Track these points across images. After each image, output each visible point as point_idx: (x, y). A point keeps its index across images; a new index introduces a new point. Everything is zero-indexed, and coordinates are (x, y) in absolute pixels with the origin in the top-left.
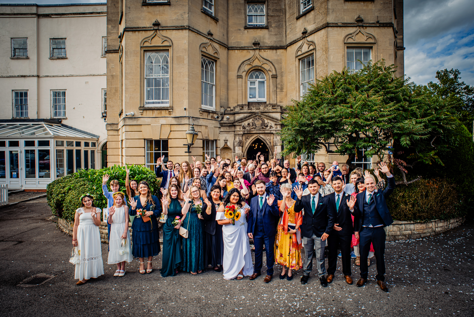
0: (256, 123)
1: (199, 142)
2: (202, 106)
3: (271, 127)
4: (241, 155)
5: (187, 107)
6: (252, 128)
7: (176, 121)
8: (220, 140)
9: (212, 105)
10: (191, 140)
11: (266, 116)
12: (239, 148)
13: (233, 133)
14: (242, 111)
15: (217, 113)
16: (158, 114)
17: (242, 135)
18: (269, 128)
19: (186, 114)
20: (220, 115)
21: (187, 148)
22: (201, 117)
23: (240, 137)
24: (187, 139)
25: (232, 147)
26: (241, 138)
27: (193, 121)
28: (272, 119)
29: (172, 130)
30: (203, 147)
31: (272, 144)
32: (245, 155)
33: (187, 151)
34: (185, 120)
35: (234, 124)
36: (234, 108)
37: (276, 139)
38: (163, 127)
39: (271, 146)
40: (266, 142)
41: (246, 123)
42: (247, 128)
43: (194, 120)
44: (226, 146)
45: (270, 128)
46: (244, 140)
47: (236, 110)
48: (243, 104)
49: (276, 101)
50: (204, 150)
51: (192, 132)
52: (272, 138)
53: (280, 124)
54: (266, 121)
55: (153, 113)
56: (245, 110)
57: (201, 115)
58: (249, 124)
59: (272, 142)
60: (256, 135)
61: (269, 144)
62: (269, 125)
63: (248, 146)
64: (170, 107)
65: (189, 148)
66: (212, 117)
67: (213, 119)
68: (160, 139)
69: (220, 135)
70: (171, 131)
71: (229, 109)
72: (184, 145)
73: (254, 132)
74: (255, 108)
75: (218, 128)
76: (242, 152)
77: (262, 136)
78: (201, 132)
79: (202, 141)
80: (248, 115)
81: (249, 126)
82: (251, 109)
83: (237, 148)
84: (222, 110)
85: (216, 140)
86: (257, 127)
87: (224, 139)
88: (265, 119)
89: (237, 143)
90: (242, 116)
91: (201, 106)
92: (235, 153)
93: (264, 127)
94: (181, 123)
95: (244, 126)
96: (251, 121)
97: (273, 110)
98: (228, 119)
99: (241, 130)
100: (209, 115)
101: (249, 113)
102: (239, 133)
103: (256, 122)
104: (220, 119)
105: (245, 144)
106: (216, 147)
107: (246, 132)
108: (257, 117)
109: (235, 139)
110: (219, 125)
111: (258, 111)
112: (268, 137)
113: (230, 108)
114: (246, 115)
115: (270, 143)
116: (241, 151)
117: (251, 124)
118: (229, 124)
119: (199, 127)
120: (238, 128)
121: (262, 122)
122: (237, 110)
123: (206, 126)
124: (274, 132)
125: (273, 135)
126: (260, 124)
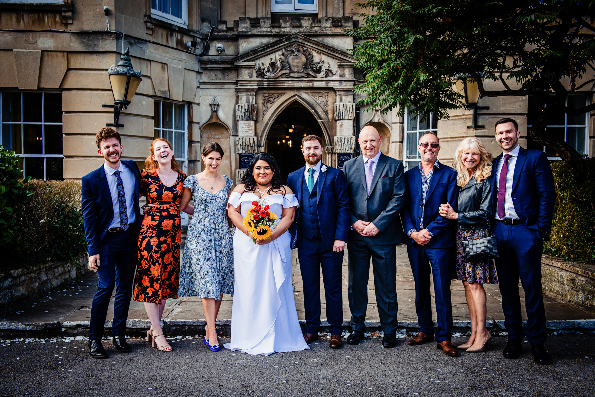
0: (291, 61)
1: (144, 103)
2: (153, 11)
3: (329, 72)
4: (252, 142)
5: (112, 8)
6: (280, 74)
7: (83, 43)
8: (198, 104)
9: (178, 14)
10: (123, 91)
11: (318, 44)
12: (249, 125)
13: (233, 86)
14: (256, 31)
15: (191, 34)
16: (34, 22)
17: (256, 92)
18: (322, 74)
19: (108, 24)
20: (199, 40)
21: (113, 115)
22: (150, 39)
23: (251, 97)
24: (111, 90)
25: (230, 123)
26: (252, 99)
27: (129, 46)
28: (332, 52)
29: (72, 66)
30: (156, 118)
31: (330, 116)
32: (263, 142)
33: (112, 122)
34: (107, 42)
35: (236, 64)
36: (237, 24)
37: (341, 104)
38: (46, 58)
39: (328, 122)
40: (316, 112)
41: (265, 62)
42: (268, 74)
43: (131, 44)
44: (214, 120)
45: (326, 76)
46: (260, 106)
47: (240, 29)
48: (260, 16)
49: (342, 11)
50: (157, 124)
51: (125, 70)
52: (330, 100)
53: (351, 66)
54: (317, 58)
55: (18, 21)
56: (264, 29)
57: (150, 32)
58: (273, 65)
59: (330, 112)
60: (290, 94)
61: (323, 115)
62: (325, 67)
63: (269, 120)
64: (66, 5)
65: (117, 114)
66: (180, 42)
67: (181, 47)
68: (39, 89)
69: (200, 92)
70: (69, 69)
71: (223, 27)
72: (104, 106)
73: (286, 85)
74: (288, 24)
75: (194, 74)
76: (256, 135)
77: (305, 95)
78: (149, 77)
79: (151, 101)
80: (271, 40)
81: (273, 70)
82: (280, 27)
83: (242, 124)
84: (206, 28)
85: (190, 104)
86: (293, 72)
87: (210, 100)
88: (314, 53)
89: (243, 111)
90: (255, 43)
91: (150, 11)
92: (237, 138)
93: (311, 73)
94: (97, 49)
95: (260, 68)
96: (278, 57)
97: (333, 29)
98: (221, 51)
99: (254, 78)
100: (172, 35)
101: (274, 36)
102: (249, 86)
103: (290, 59)
104: (199, 51)
105: (264, 115)
106: (191, 122)
107: (265, 85)
108: (294, 48)
109: (237, 103)
110: (196, 67)
111: (296, 31)
112: (321, 99)
113: (225, 22)
114: (265, 41)
115: (326, 113)
116: (252, 133)
117: (279, 64)
118: (222, 63)
119: (144, 63)
120: (245, 75)
121: (307, 58)
122: (243, 27)
123: (164, 65)
124: (336, 85)
125: (333, 93)
126: (301, 65)
